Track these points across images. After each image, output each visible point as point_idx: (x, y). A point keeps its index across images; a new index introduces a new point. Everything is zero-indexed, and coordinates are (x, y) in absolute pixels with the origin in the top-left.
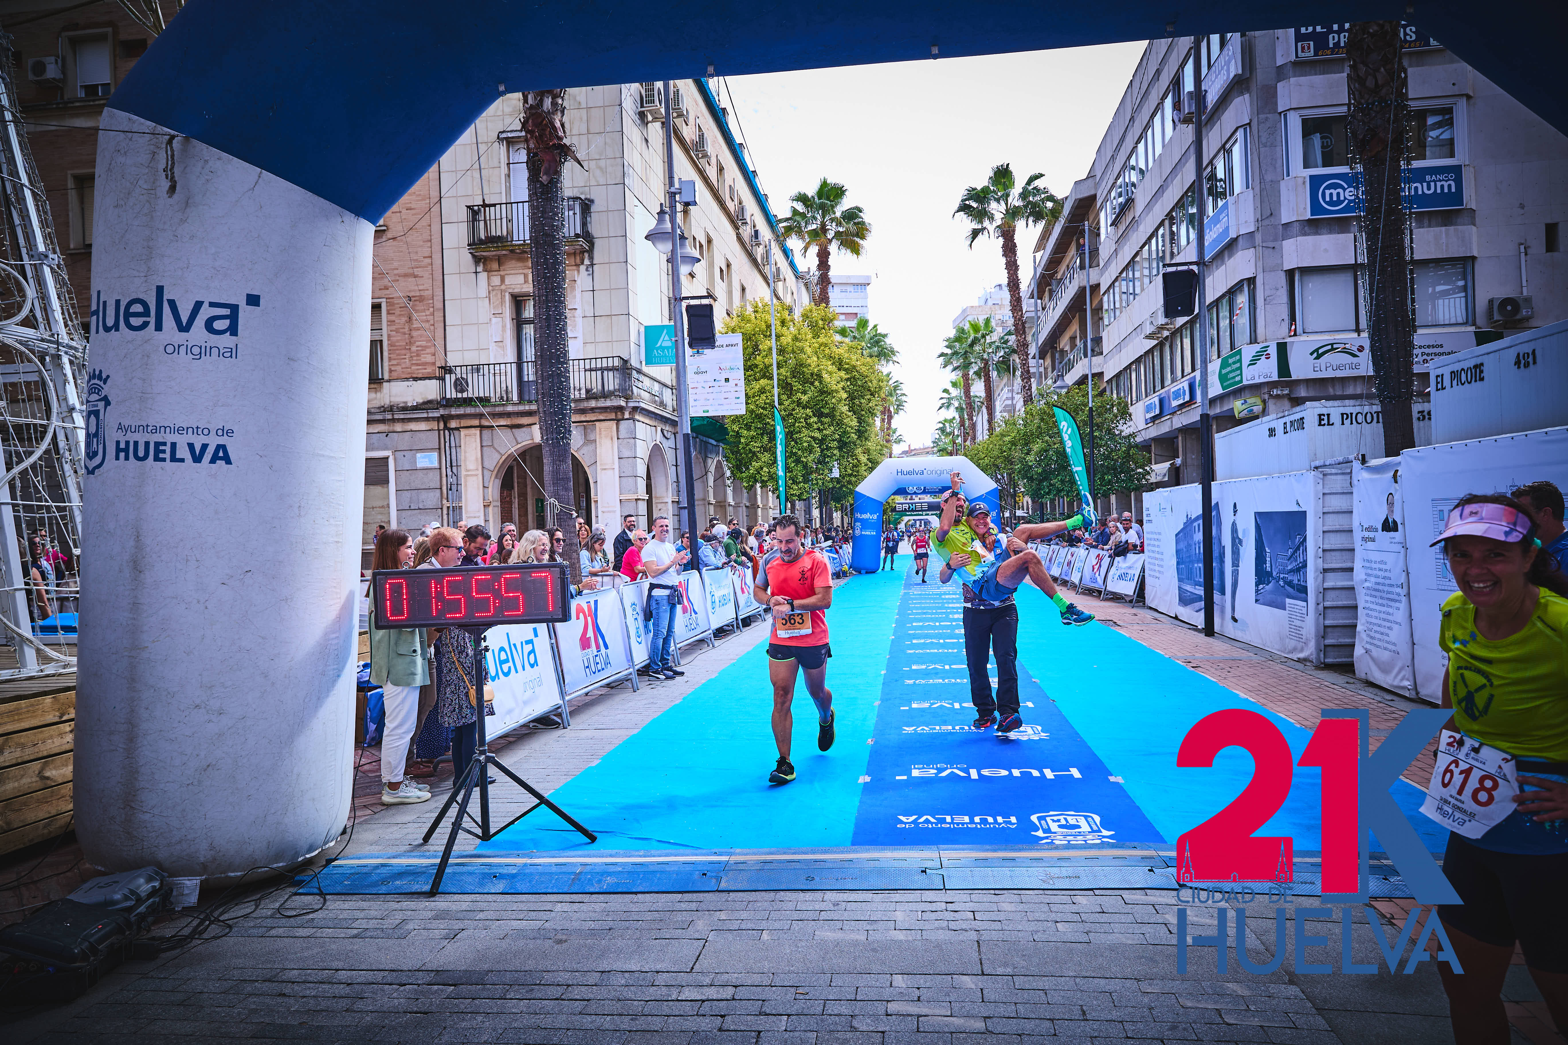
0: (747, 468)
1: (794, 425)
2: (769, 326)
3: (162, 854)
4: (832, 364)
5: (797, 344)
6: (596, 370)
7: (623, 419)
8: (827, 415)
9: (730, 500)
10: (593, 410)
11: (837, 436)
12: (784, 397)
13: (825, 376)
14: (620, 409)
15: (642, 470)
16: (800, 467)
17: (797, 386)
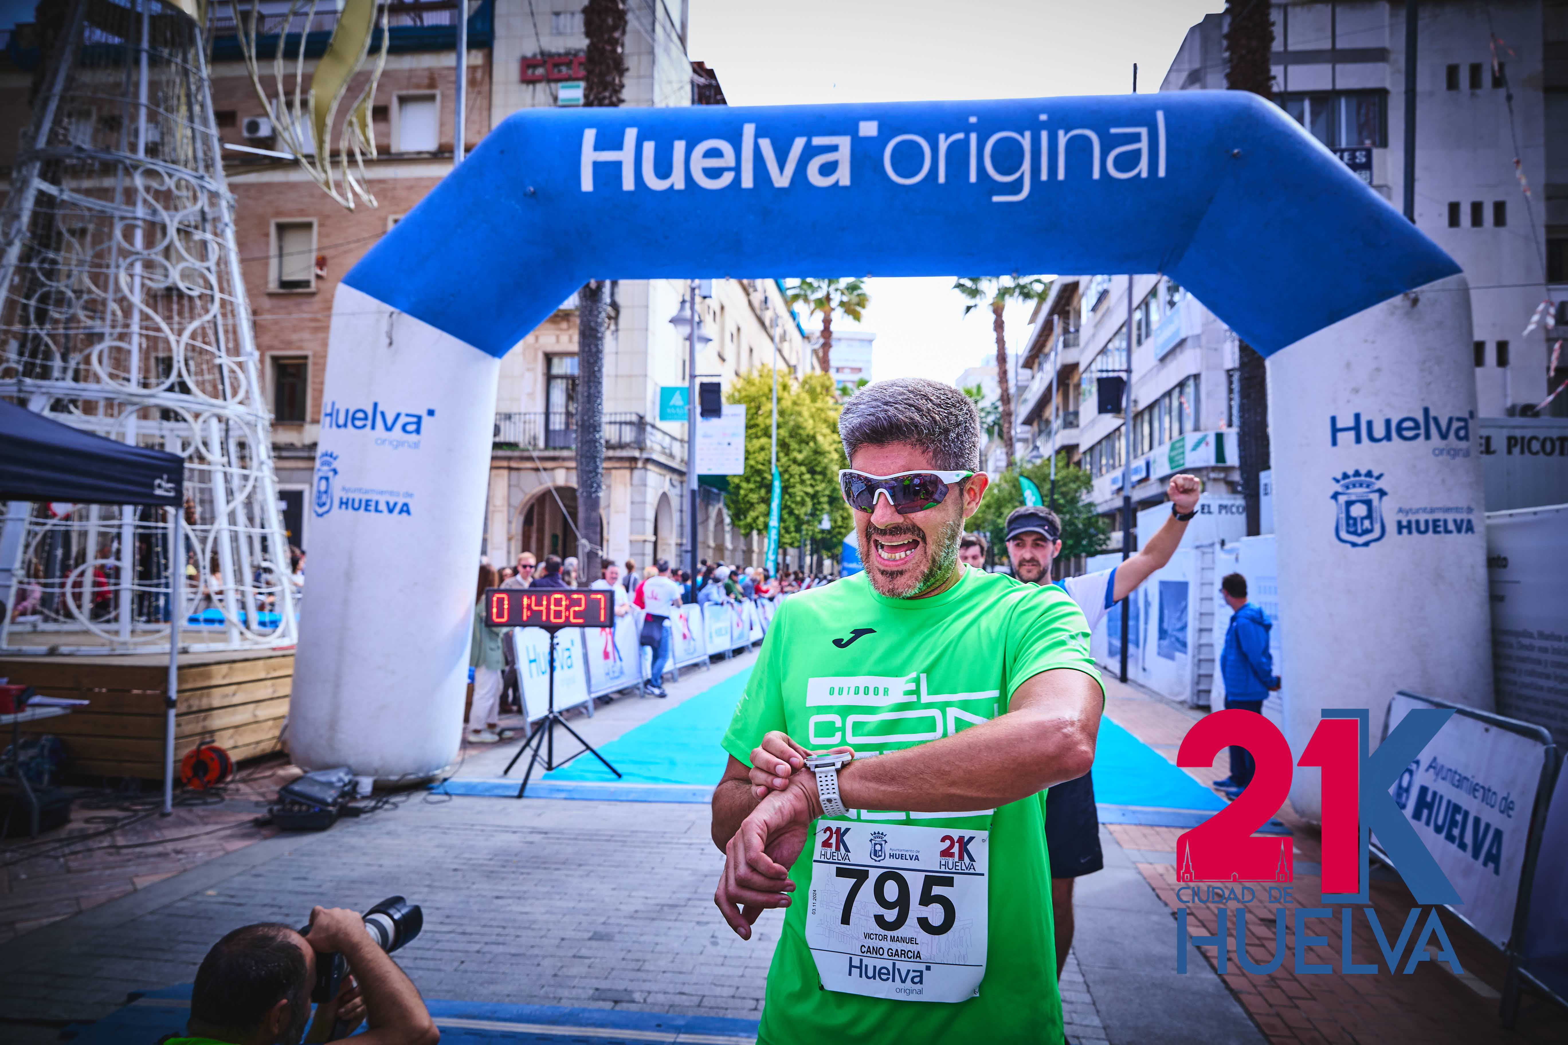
0: (745, 517)
1: (788, 480)
2: (771, 390)
3: (352, 761)
4: (828, 427)
5: (797, 408)
6: (615, 423)
7: (636, 468)
8: (820, 473)
9: (729, 545)
10: (609, 459)
11: (827, 492)
12: (781, 455)
13: (820, 438)
14: (634, 459)
15: (650, 515)
16: (792, 519)
17: (794, 445)
